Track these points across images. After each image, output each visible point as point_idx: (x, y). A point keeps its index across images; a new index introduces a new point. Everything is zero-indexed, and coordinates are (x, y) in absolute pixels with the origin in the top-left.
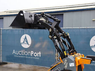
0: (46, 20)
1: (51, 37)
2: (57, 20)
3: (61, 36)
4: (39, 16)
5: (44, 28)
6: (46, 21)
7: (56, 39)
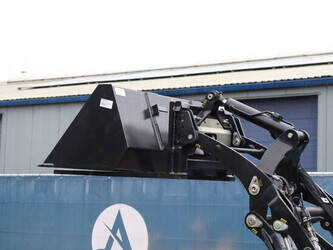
0: (233, 130)
1: (259, 223)
2: (290, 135)
3: (313, 221)
4: (196, 110)
5: (221, 176)
6: (232, 137)
7: (284, 234)
